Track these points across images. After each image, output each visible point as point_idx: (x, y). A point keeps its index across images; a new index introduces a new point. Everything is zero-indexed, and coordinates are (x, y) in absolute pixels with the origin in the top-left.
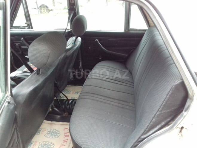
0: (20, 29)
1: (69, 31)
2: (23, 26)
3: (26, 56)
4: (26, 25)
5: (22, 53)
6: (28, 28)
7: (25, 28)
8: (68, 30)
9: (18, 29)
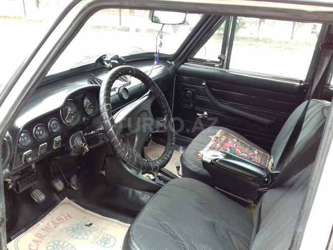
0: (205, 65)
1: (302, 84)
2: (212, 62)
3: (198, 114)
4: (219, 60)
5: (193, 107)
6: (220, 67)
7: (213, 66)
8: (300, 84)
9: (201, 65)
